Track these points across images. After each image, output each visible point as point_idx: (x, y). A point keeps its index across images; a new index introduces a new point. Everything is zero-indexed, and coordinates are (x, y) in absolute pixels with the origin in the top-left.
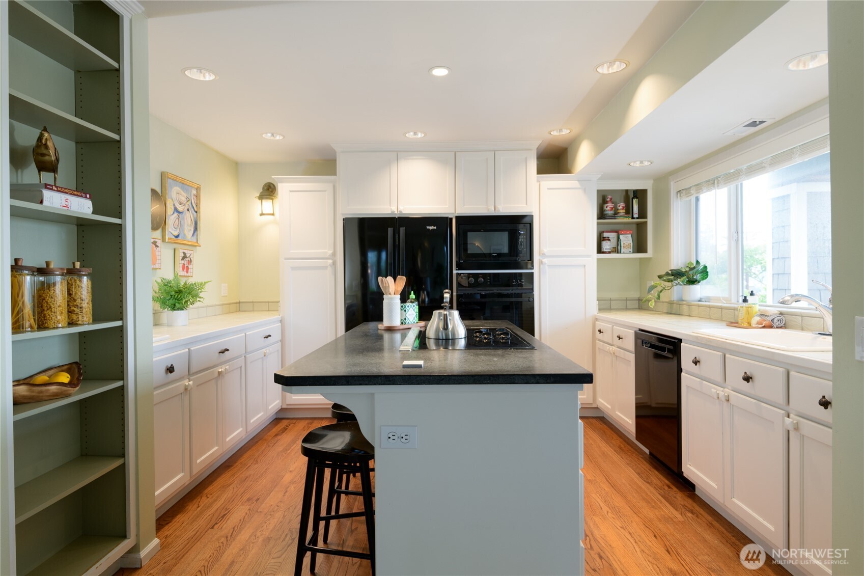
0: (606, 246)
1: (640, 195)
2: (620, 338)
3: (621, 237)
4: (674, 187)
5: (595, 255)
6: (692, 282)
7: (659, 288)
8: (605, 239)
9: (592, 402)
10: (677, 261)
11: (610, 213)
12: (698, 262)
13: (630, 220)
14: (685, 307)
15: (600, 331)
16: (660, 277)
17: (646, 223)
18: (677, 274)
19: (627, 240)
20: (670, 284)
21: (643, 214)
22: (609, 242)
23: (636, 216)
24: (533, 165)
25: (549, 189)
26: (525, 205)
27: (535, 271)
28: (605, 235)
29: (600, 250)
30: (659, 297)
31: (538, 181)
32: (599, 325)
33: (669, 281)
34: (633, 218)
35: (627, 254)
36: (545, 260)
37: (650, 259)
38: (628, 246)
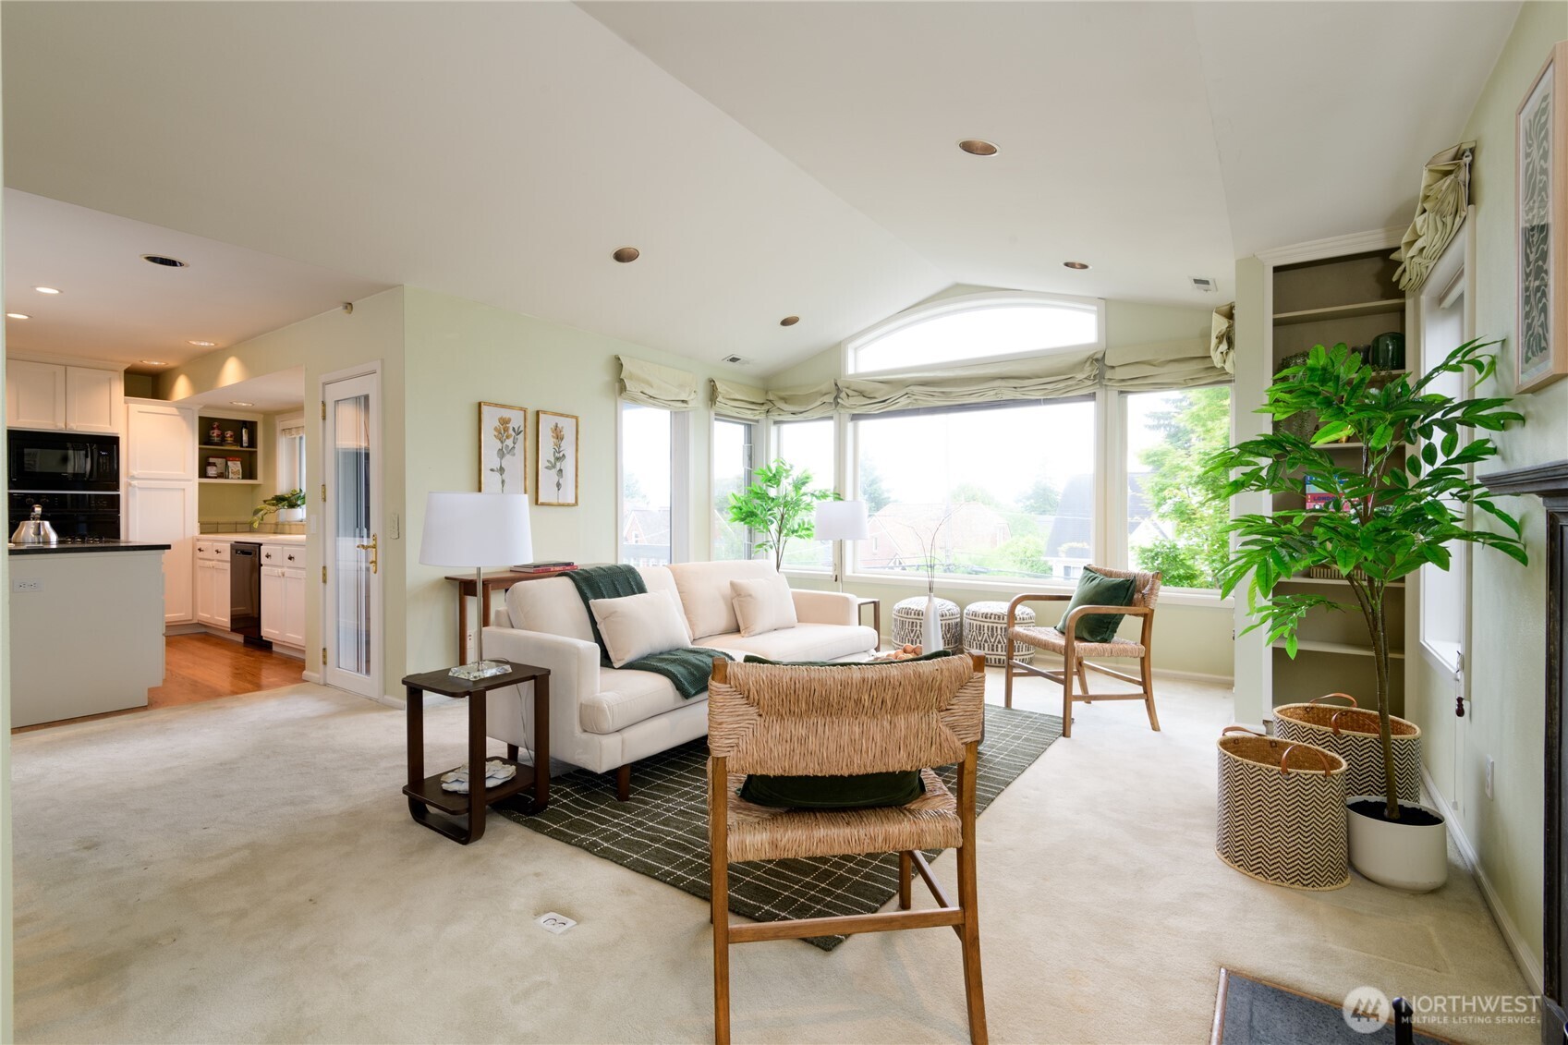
0: (212, 471)
1: (251, 426)
2: (217, 552)
3: (229, 463)
4: (280, 425)
5: (196, 480)
6: (293, 505)
7: (265, 511)
8: (210, 464)
9: (190, 618)
10: (282, 488)
11: (216, 439)
12: (301, 490)
13: (239, 448)
14: (287, 527)
15: (200, 550)
16: (265, 501)
17: (256, 452)
18: (280, 500)
19: (235, 466)
20: (274, 508)
21: (252, 442)
22: (215, 468)
23: (245, 445)
24: (119, 388)
25: (140, 412)
26: (108, 426)
27: (122, 492)
28: (211, 460)
29: (203, 474)
30: (262, 520)
31: (126, 402)
32: (200, 545)
33: (273, 505)
34: (242, 446)
35: (235, 480)
36: (134, 482)
37: (259, 485)
38: (237, 473)
